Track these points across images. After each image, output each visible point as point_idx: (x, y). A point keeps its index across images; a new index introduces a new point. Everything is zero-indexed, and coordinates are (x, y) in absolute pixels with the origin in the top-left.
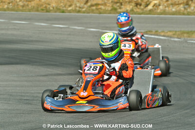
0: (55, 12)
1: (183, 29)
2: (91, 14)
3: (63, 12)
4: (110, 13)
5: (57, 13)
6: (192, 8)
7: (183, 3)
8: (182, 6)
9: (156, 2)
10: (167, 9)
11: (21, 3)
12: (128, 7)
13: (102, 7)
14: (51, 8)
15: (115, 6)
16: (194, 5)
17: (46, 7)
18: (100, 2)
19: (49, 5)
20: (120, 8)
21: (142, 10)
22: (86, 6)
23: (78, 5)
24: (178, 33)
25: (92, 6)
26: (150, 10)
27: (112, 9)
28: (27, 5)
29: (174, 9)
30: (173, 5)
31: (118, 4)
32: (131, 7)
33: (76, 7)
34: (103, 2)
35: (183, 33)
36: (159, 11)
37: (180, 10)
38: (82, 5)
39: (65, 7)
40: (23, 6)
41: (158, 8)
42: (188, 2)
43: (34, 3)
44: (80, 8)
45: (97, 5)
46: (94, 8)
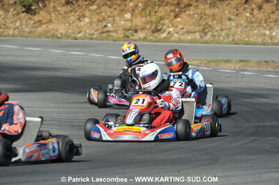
0: (67, 39)
1: (208, 58)
2: (104, 41)
3: (76, 39)
5: (69, 40)
6: (208, 36)
7: (199, 31)
8: (197, 34)
9: (171, 29)
10: (182, 37)
11: (27, 30)
12: (141, 35)
13: (114, 34)
14: (59, 35)
15: (127, 33)
16: (210, 33)
17: (54, 33)
18: (111, 29)
19: (57, 31)
20: (133, 36)
21: (156, 37)
22: (96, 33)
23: (88, 31)
24: (204, 62)
25: (103, 33)
26: (165, 38)
27: (124, 37)
28: (34, 32)
29: (189, 38)
30: (188, 32)
31: (130, 31)
32: (144, 34)
33: (86, 33)
34: (114, 29)
35: (210, 62)
36: (174, 39)
37: (196, 38)
38: (92, 31)
39: (74, 33)
40: (30, 33)
41: (173, 35)
42: (203, 30)
43: (40, 30)
44: (90, 35)
45: (108, 32)
46: (105, 35)
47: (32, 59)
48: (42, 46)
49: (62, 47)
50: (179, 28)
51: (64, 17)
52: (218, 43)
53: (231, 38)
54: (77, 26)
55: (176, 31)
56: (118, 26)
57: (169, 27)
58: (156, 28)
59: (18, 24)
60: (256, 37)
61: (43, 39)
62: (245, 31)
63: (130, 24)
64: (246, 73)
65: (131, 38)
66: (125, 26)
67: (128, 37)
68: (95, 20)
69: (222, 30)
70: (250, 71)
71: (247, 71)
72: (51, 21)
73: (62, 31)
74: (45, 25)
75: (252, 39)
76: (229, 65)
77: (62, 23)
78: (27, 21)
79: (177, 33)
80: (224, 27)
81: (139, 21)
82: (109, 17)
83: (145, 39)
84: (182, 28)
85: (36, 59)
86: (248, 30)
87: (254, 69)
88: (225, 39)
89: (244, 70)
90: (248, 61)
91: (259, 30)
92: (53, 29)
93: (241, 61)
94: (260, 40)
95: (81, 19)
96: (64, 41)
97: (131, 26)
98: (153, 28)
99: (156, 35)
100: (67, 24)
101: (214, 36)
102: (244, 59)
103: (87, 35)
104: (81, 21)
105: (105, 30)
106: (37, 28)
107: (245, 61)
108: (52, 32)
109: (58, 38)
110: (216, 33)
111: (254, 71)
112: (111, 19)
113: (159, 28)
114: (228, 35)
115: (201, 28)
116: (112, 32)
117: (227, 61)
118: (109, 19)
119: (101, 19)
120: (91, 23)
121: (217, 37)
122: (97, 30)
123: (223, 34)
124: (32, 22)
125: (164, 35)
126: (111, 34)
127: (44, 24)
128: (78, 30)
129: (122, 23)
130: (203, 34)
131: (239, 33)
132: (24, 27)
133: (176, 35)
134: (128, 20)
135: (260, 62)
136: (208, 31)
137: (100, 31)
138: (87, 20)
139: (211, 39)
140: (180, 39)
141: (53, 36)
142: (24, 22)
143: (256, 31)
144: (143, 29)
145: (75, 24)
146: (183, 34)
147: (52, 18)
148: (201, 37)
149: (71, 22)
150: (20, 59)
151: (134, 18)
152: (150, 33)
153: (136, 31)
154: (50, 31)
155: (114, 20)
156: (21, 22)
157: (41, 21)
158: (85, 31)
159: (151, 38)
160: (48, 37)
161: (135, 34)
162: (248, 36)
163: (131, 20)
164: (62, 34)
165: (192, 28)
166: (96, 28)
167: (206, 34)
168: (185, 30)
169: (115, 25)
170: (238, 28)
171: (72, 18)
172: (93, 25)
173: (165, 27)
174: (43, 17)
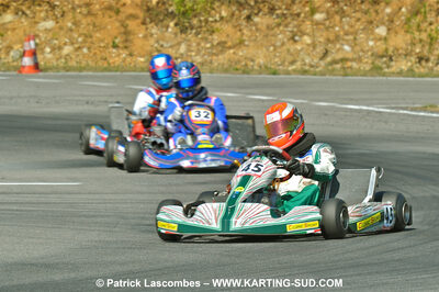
3: (274, 74)
4: (365, 75)
5: (263, 76)
11: (199, 59)
12: (404, 65)
13: (355, 65)
14: (256, 67)
15: (379, 63)
17: (246, 65)
18: (350, 56)
19: (253, 61)
20: (388, 67)
22: (322, 63)
23: (307, 61)
27: (372, 69)
31: (385, 59)
32: (409, 64)
33: (305, 64)
34: (355, 56)
38: (316, 61)
39: (282, 64)
43: (223, 59)
44: (312, 66)
45: (344, 60)
46: (338, 66)
51: (266, 36)
54: (288, 50)
56: (362, 51)
59: (183, 49)
63: (384, 47)
65: (386, 70)
66: (376, 50)
67: (381, 68)
68: (322, 40)
72: (242, 43)
73: (262, 62)
74: (232, 51)
77: (262, 45)
78: (198, 44)
81: (400, 40)
82: (346, 34)
83: (411, 72)
95: (297, 38)
97: (387, 50)
100: (272, 48)
103: (307, 68)
104: (295, 41)
106: (217, 55)
112: (351, 37)
116: (353, 60)
118: (347, 38)
119: (332, 37)
120: (314, 45)
124: (208, 45)
126: (349, 64)
127: (230, 48)
128: (290, 58)
129: (371, 43)
132: (193, 54)
134: (380, 39)
138: (307, 40)
142: (194, 44)
144: (408, 55)
145: (285, 48)
147: (244, 38)
149: (278, 44)
151: (393, 35)
153: (391, 59)
154: (239, 61)
155: (355, 39)
156: (189, 45)
157: (225, 42)
158: (303, 60)
163: (385, 39)
164: (260, 66)
169: (357, 48)
171: (280, 36)
172: (318, 50)
174: (228, 36)
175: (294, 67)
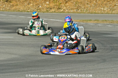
5: (25, 12)
6: (79, 11)
7: (76, 9)
8: (75, 10)
9: (64, 8)
10: (69, 11)
11: (8, 8)
12: (53, 10)
13: (42, 10)
14: (21, 10)
16: (80, 9)
18: (41, 8)
19: (20, 9)
20: (50, 11)
21: (59, 11)
22: (35, 10)
23: (32, 9)
24: (81, 21)
25: (38, 9)
26: (62, 11)
27: (46, 11)
28: (11, 9)
29: (72, 11)
30: (72, 9)
31: (49, 9)
33: (31, 10)
35: (83, 21)
36: (66, 12)
37: (74, 11)
38: (34, 9)
39: (26, 10)
40: (9, 9)
41: (65, 10)
42: (77, 8)
44: (33, 10)
45: (40, 9)
46: (39, 10)
47: (13, 20)
48: (16, 15)
49: (23, 15)
50: (68, 7)
51: (22, 3)
52: (84, 13)
53: (88, 11)
55: (67, 8)
56: (44, 7)
57: (64, 7)
58: (59, 8)
59: (4, 6)
60: (98, 11)
61: (15, 12)
62: (94, 9)
64: (99, 25)
65: (49, 11)
67: (48, 11)
68: (35, 4)
69: (85, 8)
70: (101, 24)
71: (99, 24)
72: (17, 5)
73: (22, 9)
75: (96, 12)
76: (92, 22)
77: (22, 6)
78: (8, 5)
79: (67, 9)
80: (85, 7)
81: (52, 5)
82: (40, 3)
83: (55, 12)
84: (69, 8)
85: (15, 20)
86: (95, 8)
87: (102, 23)
88: (86, 11)
89: (98, 24)
90: (98, 20)
91: (99, 8)
92: (18, 8)
93: (96, 20)
94: (100, 12)
96: (24, 13)
97: (49, 7)
98: (58, 7)
99: (59, 10)
100: (24, 6)
101: (81, 10)
102: (96, 19)
103: (32, 10)
104: (29, 5)
105: (39, 8)
106: (12, 7)
107: (97, 20)
108: (18, 9)
109: (21, 12)
110: (82, 9)
111: (102, 24)
113: (60, 8)
114: (87, 10)
115: (76, 7)
116: (42, 9)
117: (90, 20)
119: (37, 4)
120: (33, 6)
121: (83, 11)
122: (35, 9)
123: (85, 10)
124: (10, 5)
125: (62, 10)
126: (41, 10)
127: (15, 6)
128: (28, 8)
130: (77, 10)
131: (91, 9)
132: (6, 7)
133: (67, 10)
134: (47, 5)
135: (103, 21)
136: (79, 9)
137: (37, 9)
138: (31, 4)
139: (81, 12)
140: (68, 12)
141: (19, 11)
143: (98, 8)
144: (54, 8)
145: (27, 6)
146: (70, 10)
148: (77, 11)
150: (8, 20)
152: (56, 9)
153: (51, 9)
154: (16, 9)
155: (42, 4)
157: (13, 5)
159: (57, 11)
160: (17, 11)
161: (51, 10)
162: (95, 10)
163: (49, 4)
164: (22, 10)
165: (73, 7)
166: (35, 8)
167: (78, 10)
168: (70, 8)
170: (91, 7)
171: (26, 4)
173: (62, 7)
174: (14, 3)
175: (29, 10)
